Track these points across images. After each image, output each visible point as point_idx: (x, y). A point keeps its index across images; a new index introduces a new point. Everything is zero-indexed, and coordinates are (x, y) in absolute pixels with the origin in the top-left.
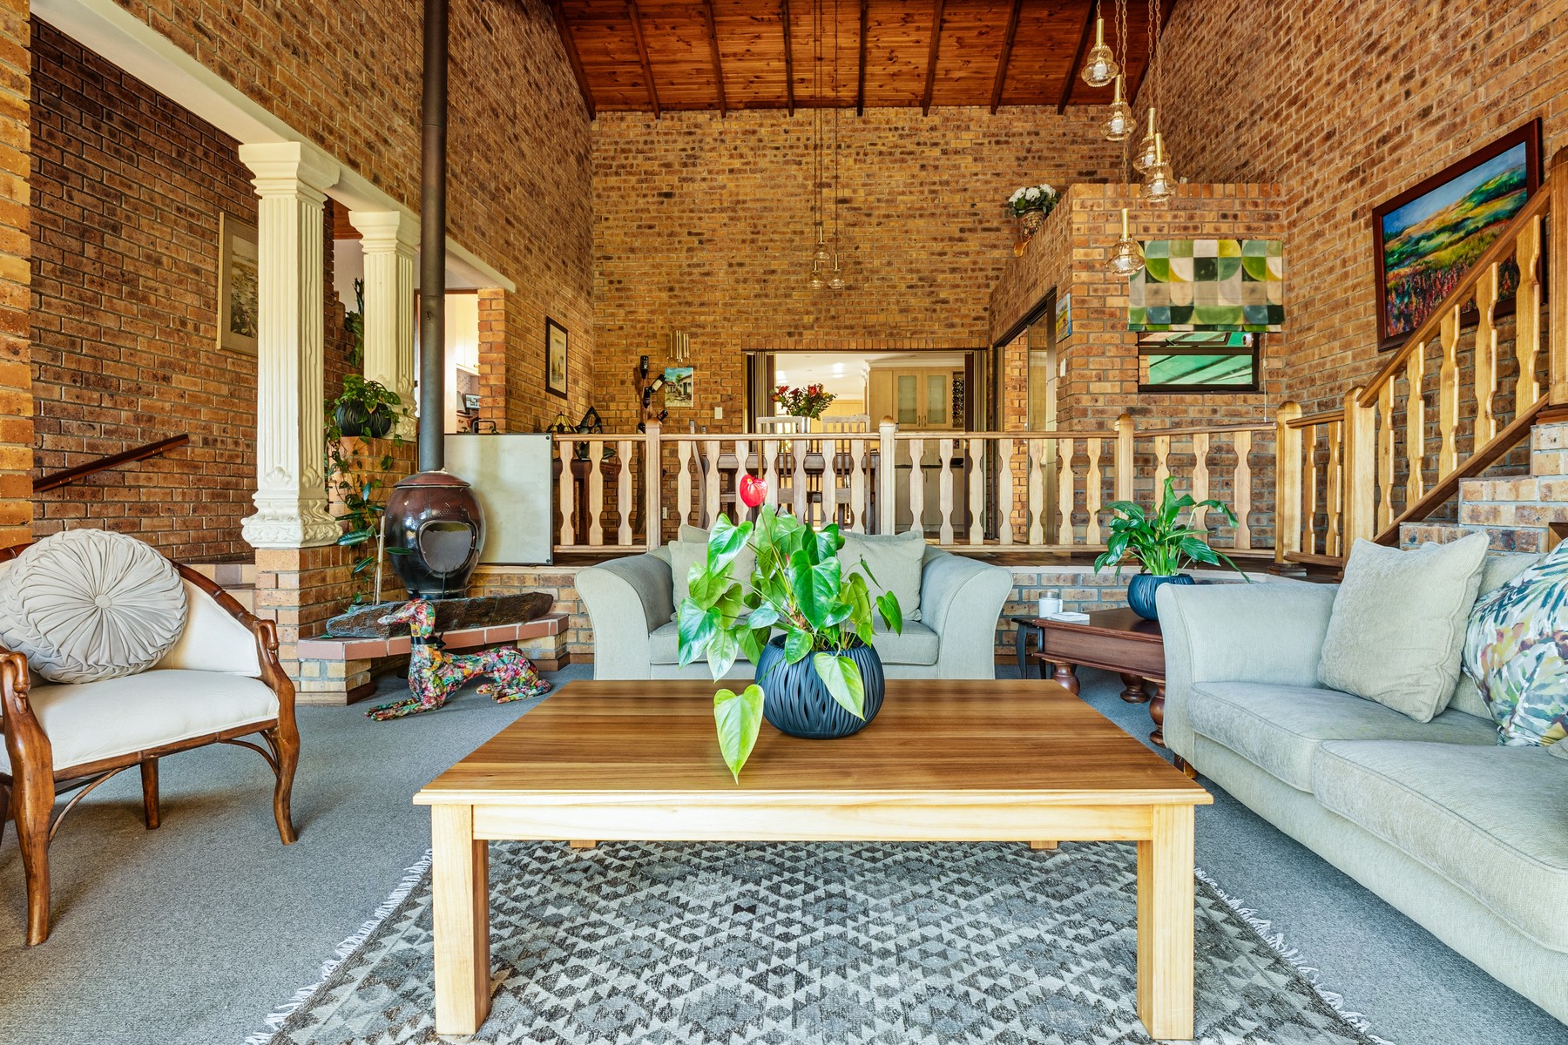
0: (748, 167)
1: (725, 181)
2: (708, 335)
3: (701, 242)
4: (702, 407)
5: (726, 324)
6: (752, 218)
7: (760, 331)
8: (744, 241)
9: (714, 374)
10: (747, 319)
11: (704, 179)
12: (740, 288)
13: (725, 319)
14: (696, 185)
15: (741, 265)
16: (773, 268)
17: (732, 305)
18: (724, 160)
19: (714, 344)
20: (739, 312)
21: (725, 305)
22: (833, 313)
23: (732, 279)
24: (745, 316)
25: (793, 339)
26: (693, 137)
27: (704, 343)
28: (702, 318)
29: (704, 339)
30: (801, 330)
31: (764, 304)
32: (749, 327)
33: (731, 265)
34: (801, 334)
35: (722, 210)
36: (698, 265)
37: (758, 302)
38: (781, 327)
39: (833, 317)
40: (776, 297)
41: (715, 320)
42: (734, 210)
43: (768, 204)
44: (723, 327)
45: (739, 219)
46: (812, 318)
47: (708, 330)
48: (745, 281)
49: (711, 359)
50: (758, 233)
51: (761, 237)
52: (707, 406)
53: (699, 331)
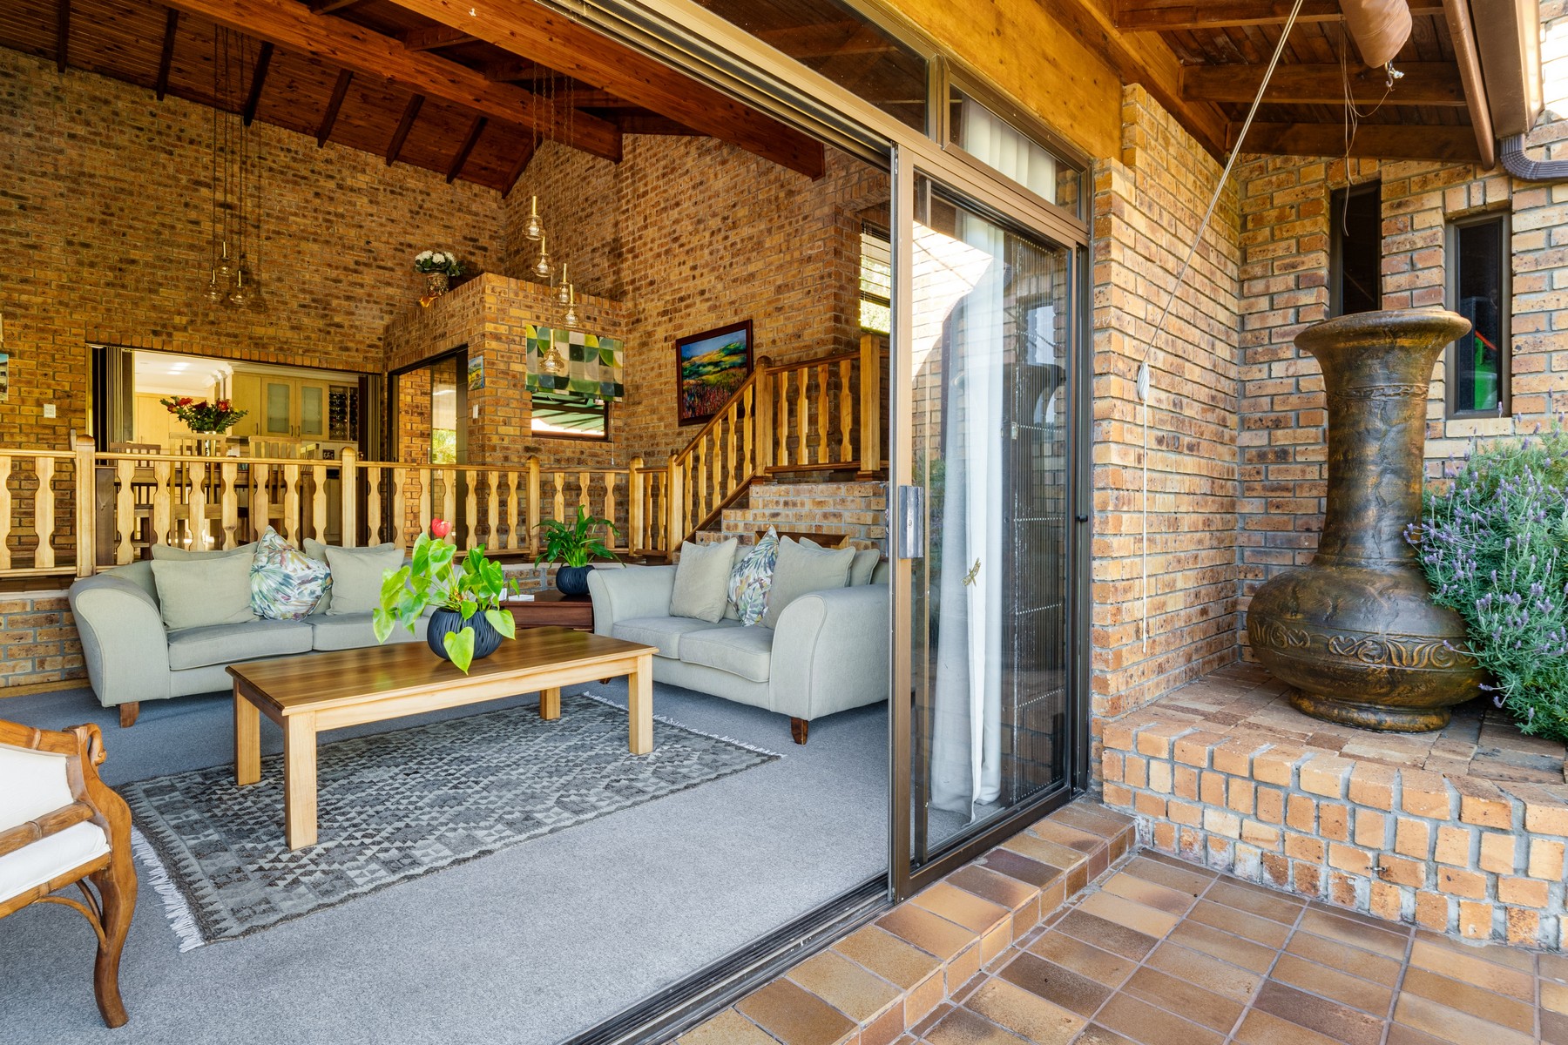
0: (98, 139)
1: (63, 145)
2: (33, 318)
3: (22, 207)
4: (23, 402)
5: (62, 309)
6: (102, 196)
7: (114, 324)
8: (90, 220)
9: (43, 365)
10: (95, 309)
11: (29, 135)
12: (85, 272)
13: (61, 303)
14: (16, 140)
15: (86, 246)
16: (132, 257)
17: (73, 289)
18: (60, 120)
19: (42, 330)
20: (82, 298)
21: (62, 287)
22: (212, 317)
23: (72, 259)
24: (90, 304)
25: (160, 339)
26: (12, 81)
27: (26, 327)
28: (24, 297)
29: (28, 322)
30: (171, 330)
31: (119, 295)
32: (98, 317)
33: (70, 243)
34: (170, 335)
35: (58, 177)
36: (19, 234)
37: (112, 291)
38: (143, 324)
39: (212, 323)
40: (137, 289)
41: (45, 302)
42: (75, 181)
43: (126, 186)
44: (58, 312)
45: (83, 193)
46: (184, 320)
47: (34, 311)
48: (92, 265)
49: (38, 347)
50: (112, 215)
51: (115, 221)
52: (30, 401)
53: (19, 311)
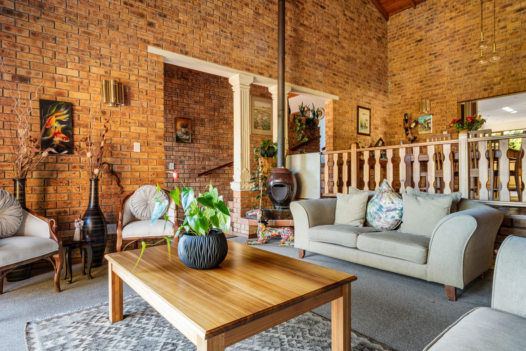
0: (460, 13)
1: (448, 24)
2: (440, 98)
3: (436, 57)
4: (437, 132)
5: (449, 92)
6: (463, 37)
7: (468, 91)
8: (458, 50)
9: (443, 116)
10: (460, 87)
11: (437, 28)
12: (457, 74)
13: (448, 89)
14: (433, 32)
15: (456, 62)
16: (474, 58)
17: (451, 82)
18: (447, 15)
19: (442, 102)
20: (456, 84)
21: (448, 83)
22: (513, 73)
23: (452, 69)
24: (459, 86)
25: (487, 92)
26: (432, 10)
27: (438, 103)
28: (437, 91)
29: (438, 101)
30: (492, 86)
31: (469, 78)
32: (461, 91)
33: (451, 63)
34: (492, 89)
35: (446, 39)
36: (435, 68)
37: (466, 77)
38: (480, 87)
39: (514, 75)
40: (477, 72)
41: (443, 91)
42: (453, 37)
43: (471, 28)
44: (447, 93)
45: (455, 40)
46: (499, 79)
47: (440, 96)
48: (459, 69)
49: (441, 110)
50: (466, 43)
51: (468, 45)
52: (439, 131)
53: (435, 97)
